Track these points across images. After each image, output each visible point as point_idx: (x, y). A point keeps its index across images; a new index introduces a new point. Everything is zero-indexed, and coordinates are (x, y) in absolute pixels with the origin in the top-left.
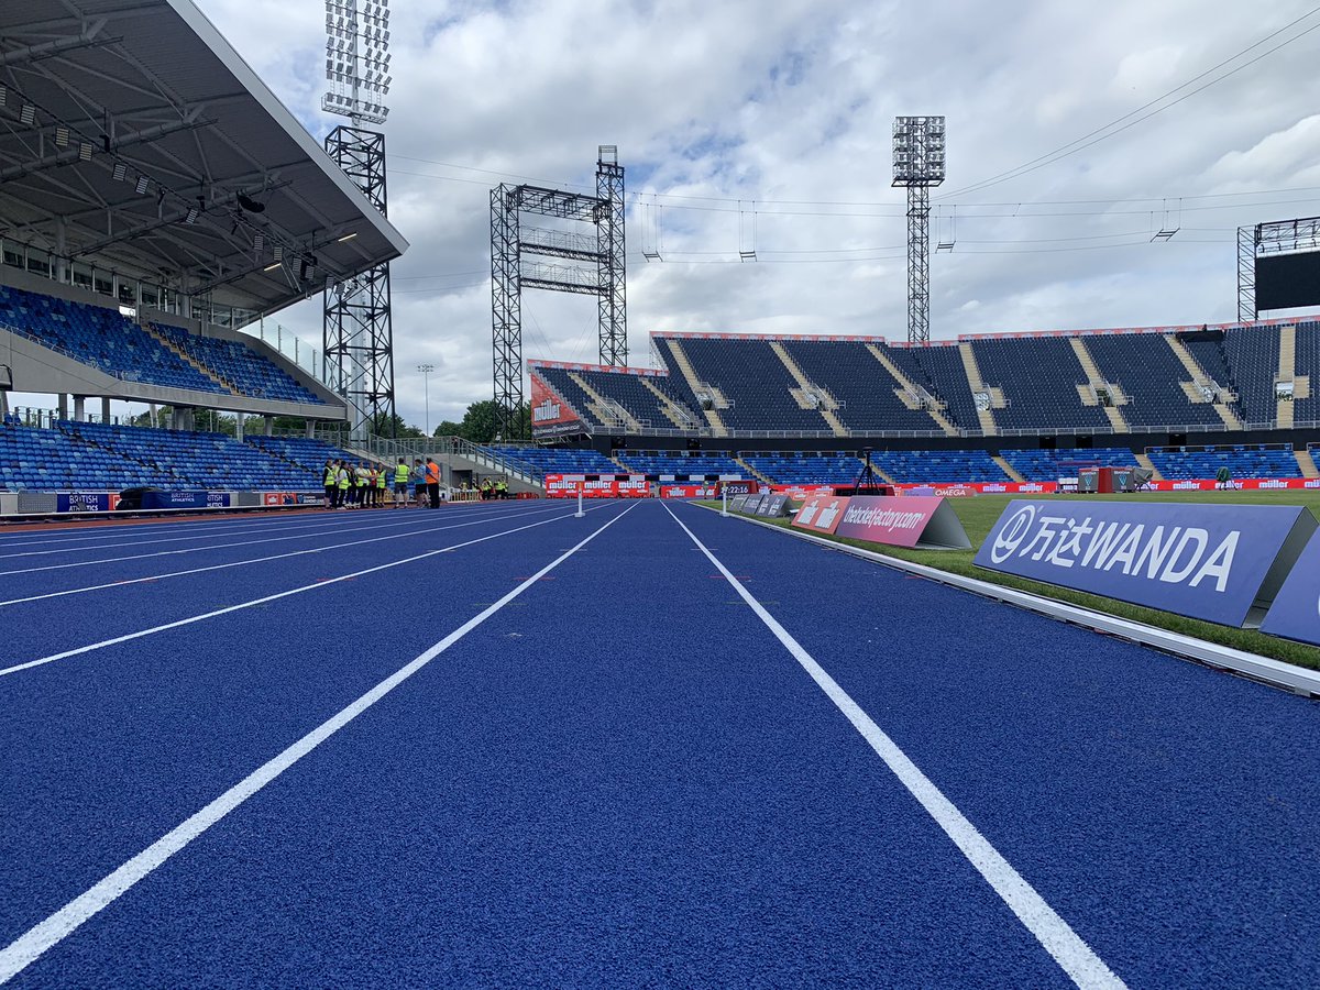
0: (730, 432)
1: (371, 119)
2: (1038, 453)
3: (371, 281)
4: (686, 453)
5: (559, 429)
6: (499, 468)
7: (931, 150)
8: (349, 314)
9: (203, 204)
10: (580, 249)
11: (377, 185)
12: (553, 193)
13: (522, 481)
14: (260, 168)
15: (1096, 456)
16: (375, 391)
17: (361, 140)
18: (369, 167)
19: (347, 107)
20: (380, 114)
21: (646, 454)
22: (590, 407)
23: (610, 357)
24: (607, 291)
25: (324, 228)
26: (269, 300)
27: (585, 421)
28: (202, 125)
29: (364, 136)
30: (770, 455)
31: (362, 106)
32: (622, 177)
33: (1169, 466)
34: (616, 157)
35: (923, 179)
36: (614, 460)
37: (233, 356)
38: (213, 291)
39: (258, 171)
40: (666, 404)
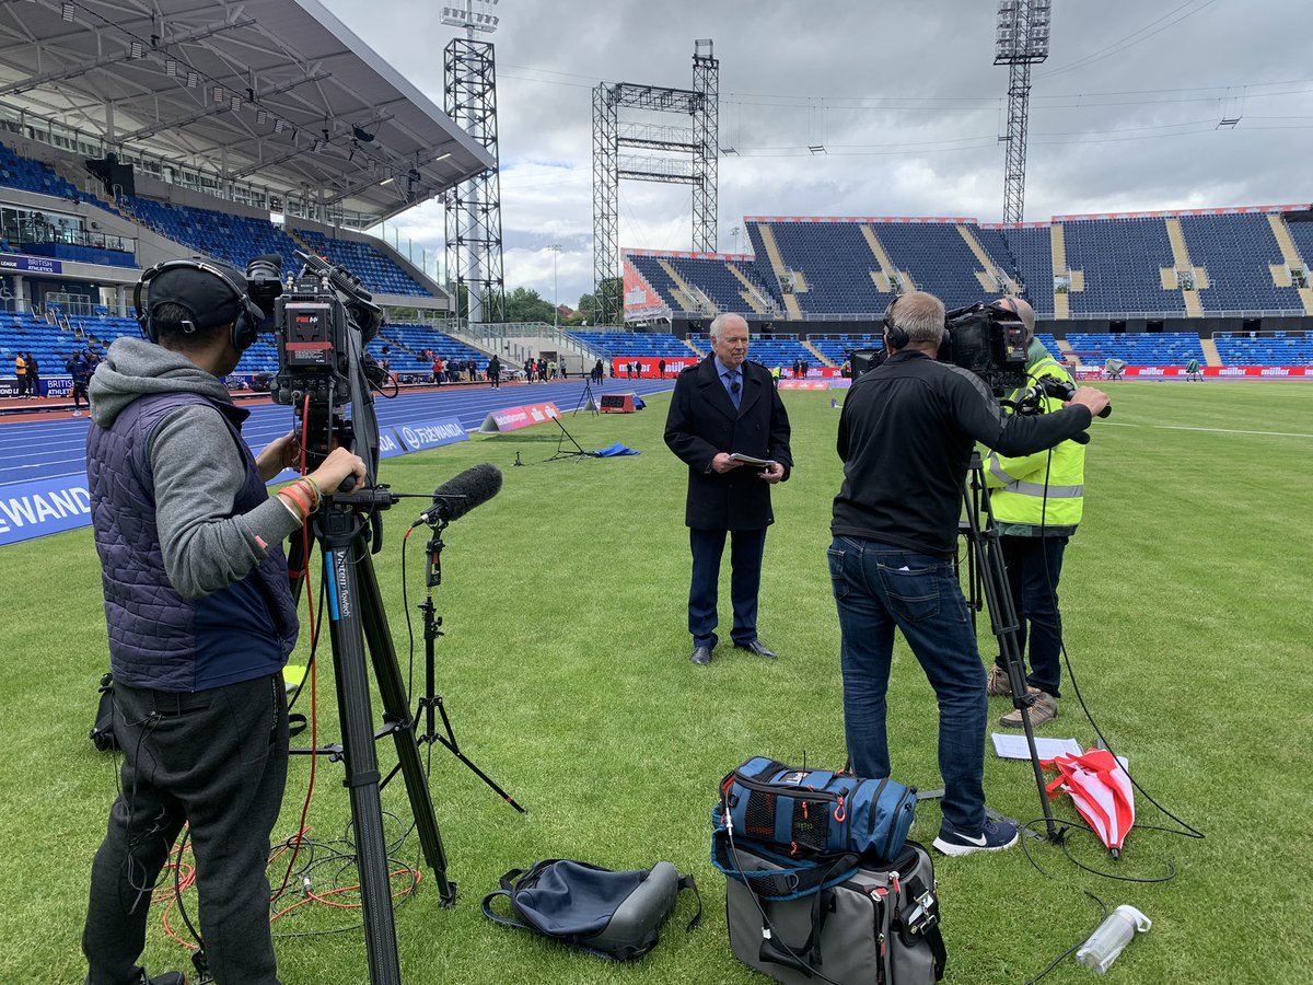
0: (804, 316)
1: (483, 29)
2: (1101, 337)
3: (485, 178)
4: (759, 335)
5: (647, 313)
6: (577, 350)
7: (1036, 25)
9: (327, 136)
10: (676, 142)
11: (489, 91)
12: (649, 89)
14: (368, 104)
15: (1162, 340)
17: (474, 50)
18: (482, 74)
19: (462, 20)
20: (491, 24)
22: (673, 293)
23: (701, 243)
24: (699, 179)
25: (424, 149)
26: (389, 206)
27: (667, 305)
28: (323, 77)
29: (477, 47)
30: (838, 338)
31: (475, 17)
32: (717, 69)
33: (1231, 352)
34: (711, 50)
35: (1026, 57)
36: (688, 342)
37: (360, 256)
38: (344, 200)
39: (367, 108)
40: (747, 289)
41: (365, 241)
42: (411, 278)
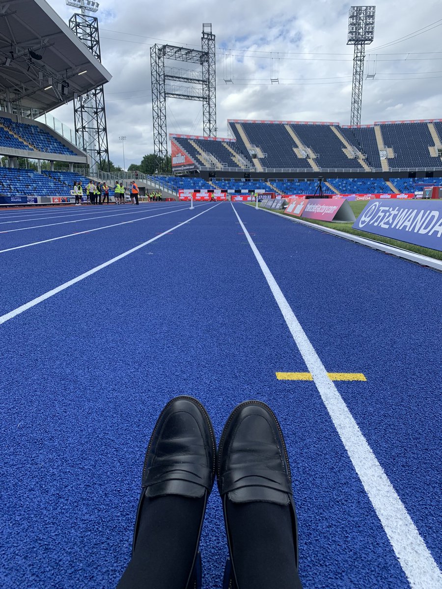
0: (264, 170)
1: (90, 10)
2: (407, 180)
3: (95, 95)
4: (243, 180)
5: (185, 168)
6: (157, 186)
7: (368, 24)
8: (86, 112)
9: (13, 55)
10: (194, 78)
11: (95, 45)
12: (180, 49)
13: (168, 193)
14: (38, 36)
15: (434, 181)
16: (100, 149)
17: (86, 21)
18: (91, 35)
19: (79, 3)
20: (95, 7)
21: (225, 180)
22: (199, 157)
23: (208, 132)
24: (207, 99)
25: (71, 68)
26: (48, 105)
27: (197, 164)
28: (9, 14)
29: (87, 19)
30: (283, 180)
31: (86, 2)
32: (214, 40)
34: (211, 30)
35: (362, 41)
36: (210, 183)
37: (33, 132)
38: (21, 100)
39: (38, 38)
40: (234, 156)
41: (36, 125)
42: (64, 146)
